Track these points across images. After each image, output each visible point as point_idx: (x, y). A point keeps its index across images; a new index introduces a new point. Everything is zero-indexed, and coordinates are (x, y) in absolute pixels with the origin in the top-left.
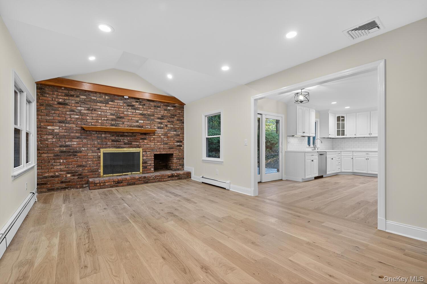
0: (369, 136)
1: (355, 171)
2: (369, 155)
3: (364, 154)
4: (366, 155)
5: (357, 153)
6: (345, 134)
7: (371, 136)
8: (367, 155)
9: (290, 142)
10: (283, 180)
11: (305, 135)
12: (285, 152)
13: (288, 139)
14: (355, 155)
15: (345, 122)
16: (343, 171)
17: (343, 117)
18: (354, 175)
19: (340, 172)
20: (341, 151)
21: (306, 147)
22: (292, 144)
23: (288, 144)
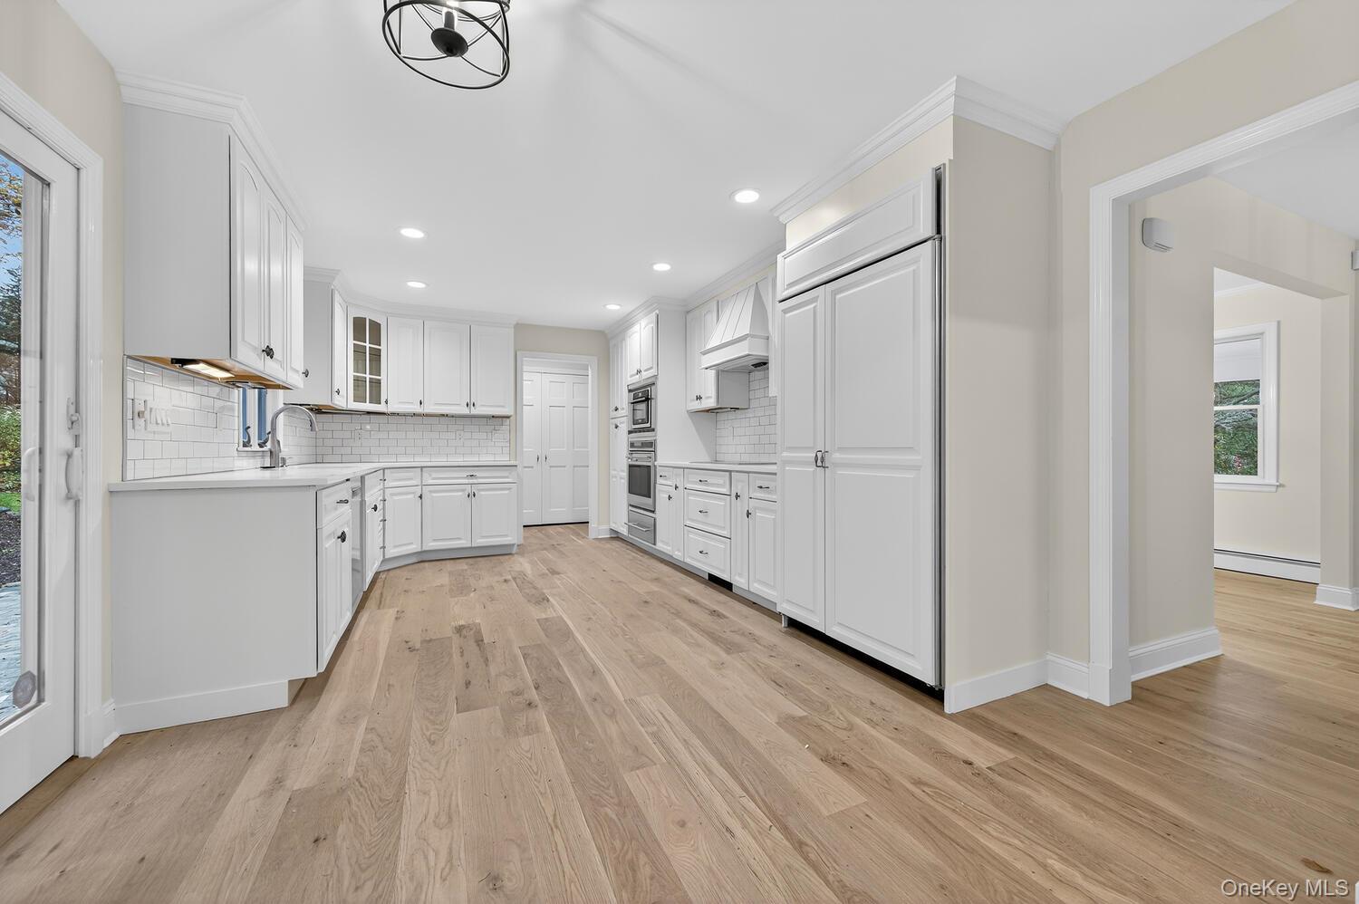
0: (465, 411)
2: (475, 481)
3: (460, 477)
4: (466, 481)
5: (434, 475)
6: (383, 400)
7: (474, 411)
8: (471, 481)
9: (151, 409)
10: (93, 756)
11: (270, 369)
12: (111, 492)
13: (130, 385)
14: (431, 482)
15: (383, 347)
16: (391, 553)
17: (376, 327)
18: (426, 564)
19: (383, 561)
20: (384, 469)
21: (236, 453)
22: (163, 424)
23: (130, 423)
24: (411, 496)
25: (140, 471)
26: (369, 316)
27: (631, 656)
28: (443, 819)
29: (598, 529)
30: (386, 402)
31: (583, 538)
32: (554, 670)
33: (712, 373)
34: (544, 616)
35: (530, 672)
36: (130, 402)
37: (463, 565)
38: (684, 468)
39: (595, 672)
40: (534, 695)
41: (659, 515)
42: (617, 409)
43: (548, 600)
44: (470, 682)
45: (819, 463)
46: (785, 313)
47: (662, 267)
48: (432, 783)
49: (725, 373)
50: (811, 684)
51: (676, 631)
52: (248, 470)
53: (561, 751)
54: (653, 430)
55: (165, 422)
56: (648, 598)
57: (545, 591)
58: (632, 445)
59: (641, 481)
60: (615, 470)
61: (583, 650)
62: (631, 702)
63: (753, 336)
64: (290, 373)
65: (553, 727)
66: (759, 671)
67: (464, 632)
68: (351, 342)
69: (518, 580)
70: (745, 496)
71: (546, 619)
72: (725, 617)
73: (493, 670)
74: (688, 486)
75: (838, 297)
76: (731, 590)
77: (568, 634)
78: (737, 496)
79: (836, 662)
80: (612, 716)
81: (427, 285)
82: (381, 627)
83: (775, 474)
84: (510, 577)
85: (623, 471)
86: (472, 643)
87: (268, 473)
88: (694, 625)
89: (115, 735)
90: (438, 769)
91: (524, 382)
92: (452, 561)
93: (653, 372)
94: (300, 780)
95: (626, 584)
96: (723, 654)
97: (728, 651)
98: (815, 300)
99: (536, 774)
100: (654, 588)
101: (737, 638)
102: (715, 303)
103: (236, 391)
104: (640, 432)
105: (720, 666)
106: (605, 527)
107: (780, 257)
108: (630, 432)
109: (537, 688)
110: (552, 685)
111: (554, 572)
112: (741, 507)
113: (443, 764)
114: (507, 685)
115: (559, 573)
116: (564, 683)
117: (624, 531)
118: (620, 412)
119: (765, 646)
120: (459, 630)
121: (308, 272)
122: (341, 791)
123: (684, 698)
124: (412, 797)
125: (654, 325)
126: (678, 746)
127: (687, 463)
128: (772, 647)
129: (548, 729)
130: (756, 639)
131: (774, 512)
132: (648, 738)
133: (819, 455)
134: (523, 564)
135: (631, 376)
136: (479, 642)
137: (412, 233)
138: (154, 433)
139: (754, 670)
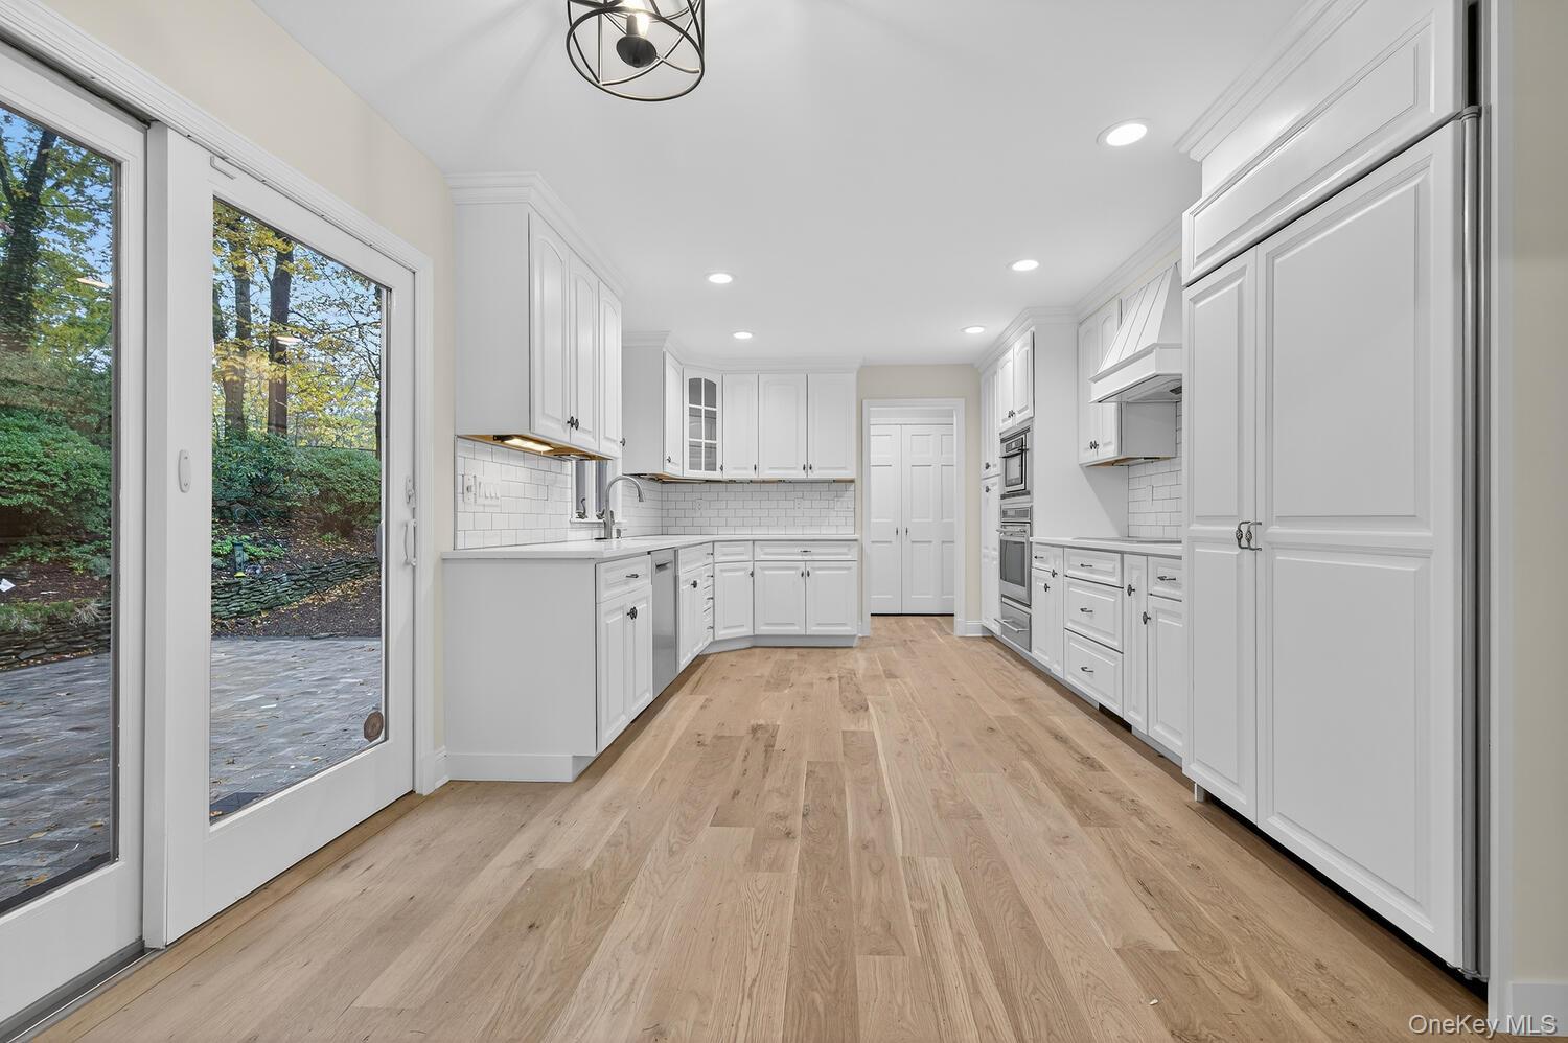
0: (801, 475)
1: (763, 630)
2: (809, 558)
3: (793, 553)
4: (800, 558)
5: (768, 550)
6: (718, 466)
7: (812, 476)
8: (806, 558)
9: (480, 484)
10: (425, 795)
11: (579, 440)
12: (444, 559)
13: (460, 461)
14: (763, 557)
15: (718, 409)
16: (721, 634)
17: (711, 386)
18: (757, 651)
19: (711, 643)
20: (713, 542)
21: (569, 525)
22: (492, 498)
23: (460, 497)
24: (742, 573)
25: (470, 542)
26: (704, 376)
27: (936, 800)
28: (643, 944)
29: (966, 625)
30: (722, 469)
31: (949, 634)
32: (834, 796)
33: (1111, 409)
34: (853, 728)
35: (807, 795)
36: (460, 478)
37: (793, 656)
38: (1063, 547)
39: (881, 811)
40: (797, 823)
41: (1035, 611)
42: (988, 466)
43: (867, 709)
44: (739, 793)
45: (1244, 543)
46: (1195, 303)
47: (1026, 266)
48: (652, 898)
49: (1128, 403)
50: (1207, 902)
51: (1016, 776)
52: (581, 541)
53: (797, 902)
54: (1028, 493)
55: (493, 495)
56: (997, 725)
57: (868, 697)
58: (1004, 513)
59: (1015, 564)
60: (986, 548)
61: (880, 779)
62: (910, 861)
63: (1163, 346)
64: (604, 443)
65: (802, 867)
66: (1121, 861)
67: (759, 734)
68: (687, 405)
69: (843, 680)
70: (1142, 591)
71: (854, 733)
72: (1102, 768)
73: (769, 783)
74: (1070, 572)
75: (1278, 261)
76: (1130, 731)
77: (871, 756)
78: (1130, 590)
79: (1273, 876)
80: (877, 874)
81: (753, 334)
82: (682, 713)
83: (1180, 558)
84: (837, 675)
85: (995, 549)
86: (761, 747)
87: (602, 544)
88: (1049, 774)
89: (446, 779)
90: (663, 884)
91: (872, 438)
92: (783, 650)
93: (1028, 413)
94: (547, 861)
95: (973, 699)
96: (1073, 824)
97: (1084, 821)
98: (1242, 272)
99: (757, 922)
100: (1012, 711)
101: (1106, 803)
102: (1116, 303)
103: (569, 463)
104: (1014, 496)
105: (1061, 840)
106: (975, 623)
107: (1186, 215)
108: (1003, 497)
109: (804, 816)
110: (825, 816)
111: (890, 675)
112: (1138, 604)
113: (672, 878)
114: (775, 804)
115: (896, 677)
116: (838, 817)
117: (996, 629)
118: (993, 471)
119: (1148, 825)
120: (754, 730)
121: (626, 337)
122: (573, 881)
123: (984, 873)
124: (628, 908)
125: (1028, 348)
126: (945, 938)
127: (1069, 539)
128: (1158, 830)
129: (795, 870)
130: (1137, 811)
131: (1178, 616)
132: (910, 917)
133: (1244, 528)
134: (859, 662)
135: (1004, 421)
136: (769, 747)
137: (721, 279)
138: (484, 505)
139: (1114, 856)
